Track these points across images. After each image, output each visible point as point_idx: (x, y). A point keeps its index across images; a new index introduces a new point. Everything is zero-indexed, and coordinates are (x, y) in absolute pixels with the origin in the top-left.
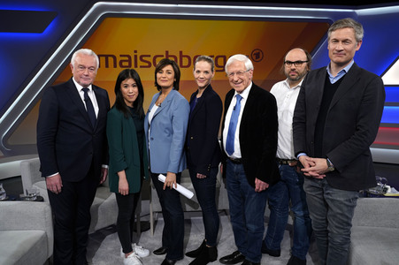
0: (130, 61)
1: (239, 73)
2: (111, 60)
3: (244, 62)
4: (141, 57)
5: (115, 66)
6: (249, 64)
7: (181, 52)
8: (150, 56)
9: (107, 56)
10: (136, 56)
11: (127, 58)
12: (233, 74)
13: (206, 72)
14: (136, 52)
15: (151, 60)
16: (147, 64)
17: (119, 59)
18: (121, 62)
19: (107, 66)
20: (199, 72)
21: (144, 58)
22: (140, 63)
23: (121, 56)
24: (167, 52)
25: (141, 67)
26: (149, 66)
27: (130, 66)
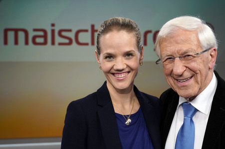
0: (45, 37)
1: (185, 56)
2: (21, 35)
3: (196, 32)
4: (60, 32)
5: (27, 43)
6: (207, 35)
8: (70, 31)
9: (16, 31)
10: (53, 31)
11: (42, 33)
12: (171, 58)
13: (128, 54)
14: (53, 25)
15: (72, 35)
16: (67, 41)
17: (31, 34)
18: (34, 38)
19: (16, 43)
20: (110, 56)
21: (64, 34)
22: (58, 39)
23: (35, 30)
24: (93, 26)
25: (60, 44)
26: (70, 43)
27: (45, 43)
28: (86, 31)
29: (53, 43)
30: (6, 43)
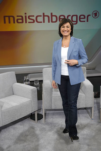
2: (12, 19)
4: (29, 17)
5: (14, 23)
7: (52, 14)
8: (33, 16)
9: (9, 17)
10: (26, 16)
11: (21, 18)
14: (26, 14)
16: (32, 21)
17: (16, 18)
18: (17, 20)
19: (10, 23)
21: (30, 17)
22: (28, 20)
23: (17, 16)
24: (44, 14)
25: (29, 22)
26: (34, 22)
27: (22, 22)
28: (41, 16)
29: (26, 22)
30: (5, 23)
